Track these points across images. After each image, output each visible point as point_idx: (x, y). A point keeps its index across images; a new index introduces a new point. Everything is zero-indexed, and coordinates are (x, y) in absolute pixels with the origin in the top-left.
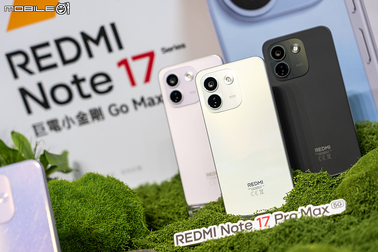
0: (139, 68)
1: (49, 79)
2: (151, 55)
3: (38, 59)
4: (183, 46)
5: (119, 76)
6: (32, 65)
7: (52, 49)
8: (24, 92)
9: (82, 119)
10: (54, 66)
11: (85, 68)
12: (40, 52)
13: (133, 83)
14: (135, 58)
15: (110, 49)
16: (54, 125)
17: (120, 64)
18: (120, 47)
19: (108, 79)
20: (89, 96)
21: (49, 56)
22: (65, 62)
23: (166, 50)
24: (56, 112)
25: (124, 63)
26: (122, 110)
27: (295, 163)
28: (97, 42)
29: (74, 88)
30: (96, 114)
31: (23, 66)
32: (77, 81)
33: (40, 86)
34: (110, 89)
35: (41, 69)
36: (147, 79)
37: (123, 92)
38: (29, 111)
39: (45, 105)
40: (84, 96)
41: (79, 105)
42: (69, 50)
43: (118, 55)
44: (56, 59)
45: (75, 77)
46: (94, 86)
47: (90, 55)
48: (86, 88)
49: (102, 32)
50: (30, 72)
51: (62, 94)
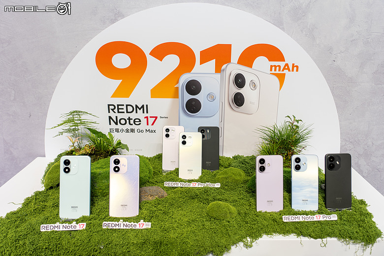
0: (151, 120)
1: (120, 116)
2: (156, 118)
3: (118, 109)
4: (167, 118)
5: (144, 121)
6: (116, 110)
7: (125, 107)
8: (110, 118)
9: (127, 131)
10: (124, 112)
11: (133, 116)
12: (120, 107)
13: (148, 124)
14: (150, 117)
15: (143, 112)
16: (117, 130)
17: (145, 118)
18: (147, 112)
19: (140, 121)
20: (132, 124)
21: (123, 109)
22: (127, 112)
23: (161, 117)
24: (119, 126)
25: (147, 117)
26: (142, 131)
27: (204, 166)
28: (140, 109)
29: (128, 121)
30: (132, 130)
31: (113, 110)
32: (129, 119)
33: (116, 117)
34: (140, 124)
35: (118, 112)
36: (153, 124)
37: (143, 126)
38: (110, 124)
39: (116, 124)
40: (130, 124)
41: (127, 126)
42: (130, 109)
43: (146, 115)
44: (125, 110)
45: (129, 117)
46: (134, 122)
47: (137, 112)
48: (132, 122)
49: (143, 106)
50: (115, 112)
51: (123, 122)
